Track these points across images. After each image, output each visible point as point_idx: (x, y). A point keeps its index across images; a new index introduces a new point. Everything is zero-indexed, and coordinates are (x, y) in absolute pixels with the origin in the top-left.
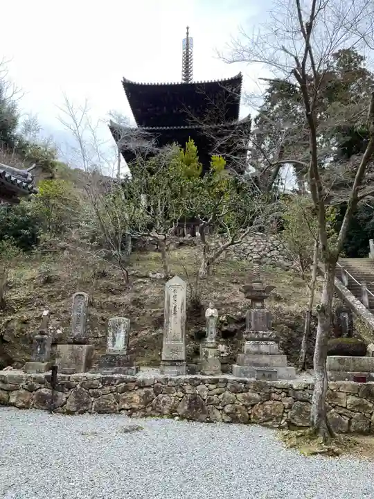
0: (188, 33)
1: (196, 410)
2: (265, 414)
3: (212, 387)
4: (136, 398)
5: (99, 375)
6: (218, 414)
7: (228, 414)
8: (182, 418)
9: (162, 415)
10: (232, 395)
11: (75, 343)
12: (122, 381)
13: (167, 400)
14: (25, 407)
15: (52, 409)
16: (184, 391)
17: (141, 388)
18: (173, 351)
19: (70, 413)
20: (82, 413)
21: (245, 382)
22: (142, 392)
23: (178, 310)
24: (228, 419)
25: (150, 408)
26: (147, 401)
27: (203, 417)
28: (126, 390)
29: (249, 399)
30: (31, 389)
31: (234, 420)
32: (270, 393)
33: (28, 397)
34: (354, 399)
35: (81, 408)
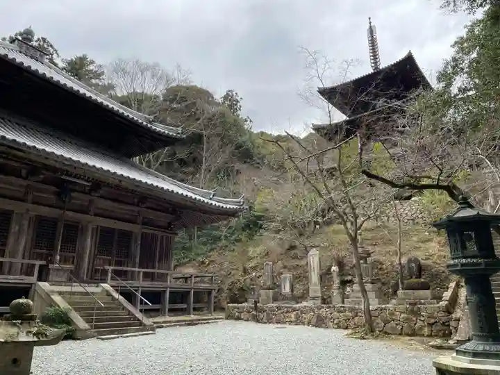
0: (370, 23)
1: (320, 322)
2: (355, 324)
3: (327, 310)
4: (293, 316)
5: (275, 305)
6: (331, 324)
7: (336, 324)
8: (313, 326)
9: (304, 325)
10: (338, 315)
11: (267, 289)
12: (286, 307)
13: (307, 317)
14: (247, 320)
15: (258, 321)
16: (314, 312)
17: (294, 311)
18: (315, 292)
19: (265, 323)
20: (270, 323)
21: (344, 307)
22: (295, 313)
23: (315, 269)
24: (336, 326)
25: (298, 321)
26: (297, 317)
27: (324, 325)
28: (287, 312)
29: (346, 316)
30: (249, 312)
31: (339, 327)
32: (357, 313)
33: (248, 315)
34: (405, 315)
35: (269, 321)
